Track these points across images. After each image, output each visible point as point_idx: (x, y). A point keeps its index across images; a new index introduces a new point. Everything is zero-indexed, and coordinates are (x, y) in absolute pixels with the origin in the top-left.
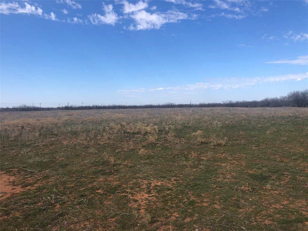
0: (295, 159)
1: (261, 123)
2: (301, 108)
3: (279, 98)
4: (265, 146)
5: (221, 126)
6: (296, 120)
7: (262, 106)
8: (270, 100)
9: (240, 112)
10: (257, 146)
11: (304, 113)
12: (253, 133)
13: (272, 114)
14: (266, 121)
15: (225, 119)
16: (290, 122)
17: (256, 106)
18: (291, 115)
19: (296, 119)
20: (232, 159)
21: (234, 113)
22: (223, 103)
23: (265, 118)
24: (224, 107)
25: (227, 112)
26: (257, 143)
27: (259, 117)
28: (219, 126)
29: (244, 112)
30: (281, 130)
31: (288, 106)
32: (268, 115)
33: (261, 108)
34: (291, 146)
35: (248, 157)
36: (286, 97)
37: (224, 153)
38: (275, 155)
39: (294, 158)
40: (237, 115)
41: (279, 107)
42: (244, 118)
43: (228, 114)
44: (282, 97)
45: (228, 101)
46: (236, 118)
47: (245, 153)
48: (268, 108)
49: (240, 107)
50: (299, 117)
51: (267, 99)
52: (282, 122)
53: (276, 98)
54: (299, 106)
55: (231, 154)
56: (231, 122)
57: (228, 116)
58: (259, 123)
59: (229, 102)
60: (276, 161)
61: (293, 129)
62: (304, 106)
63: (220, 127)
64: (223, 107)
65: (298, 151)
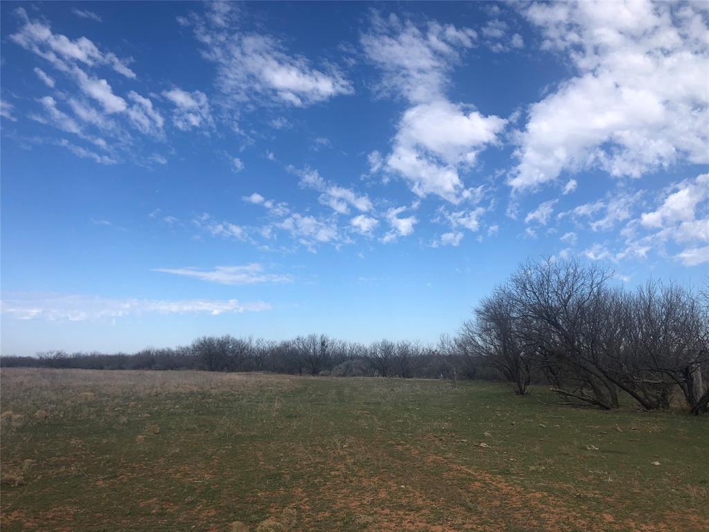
0: (192, 502)
1: (129, 411)
2: (216, 372)
3: (174, 349)
4: (129, 474)
5: (19, 424)
6: (203, 401)
7: (137, 367)
8: (156, 353)
9: (80, 384)
10: (109, 478)
11: (219, 384)
12: (105, 441)
13: (157, 388)
14: (140, 406)
15: (35, 404)
16: (192, 408)
17: (124, 366)
18: (195, 389)
19: (203, 399)
20: (36, 524)
21: (64, 385)
22: (38, 357)
23: (138, 399)
24: (40, 369)
25: (45, 382)
26: (110, 470)
27: (126, 395)
28: (14, 424)
29: (91, 383)
30: (170, 429)
31: (191, 369)
32: (148, 392)
33: (133, 371)
34: (187, 468)
35: (82, 514)
36: (188, 348)
37: (14, 510)
38: (150, 498)
39: (189, 499)
40: (71, 391)
41: (172, 369)
42: (89, 399)
43: (47, 388)
44: (181, 348)
45: (51, 353)
46: (67, 399)
47: (75, 503)
48: (149, 373)
49: (82, 368)
50: (210, 395)
51: (149, 352)
52: (174, 409)
53: (169, 350)
54: (212, 370)
55: (33, 511)
56: (52, 411)
57: (45, 393)
58: (123, 413)
59: (55, 354)
60: (149, 514)
61: (195, 426)
62: (222, 370)
63: (17, 428)
64: (36, 369)
65: (200, 479)
